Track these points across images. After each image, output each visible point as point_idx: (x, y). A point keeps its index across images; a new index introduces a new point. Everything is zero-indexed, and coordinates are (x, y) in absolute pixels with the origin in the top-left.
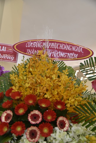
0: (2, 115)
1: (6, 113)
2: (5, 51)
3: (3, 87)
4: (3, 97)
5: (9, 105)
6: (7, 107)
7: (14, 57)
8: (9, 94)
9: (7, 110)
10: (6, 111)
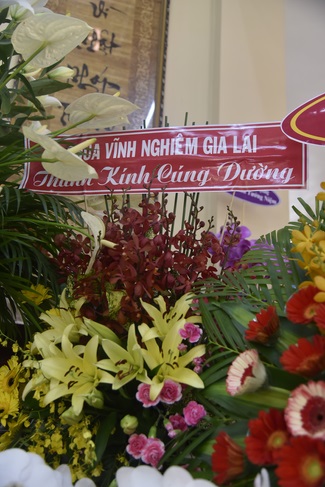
0: (288, 404)
1: (305, 393)
2: (255, 149)
3: (270, 286)
4: (278, 326)
5: (315, 358)
6: (304, 366)
7: (291, 170)
8: (300, 314)
9: (306, 383)
10: (304, 387)
